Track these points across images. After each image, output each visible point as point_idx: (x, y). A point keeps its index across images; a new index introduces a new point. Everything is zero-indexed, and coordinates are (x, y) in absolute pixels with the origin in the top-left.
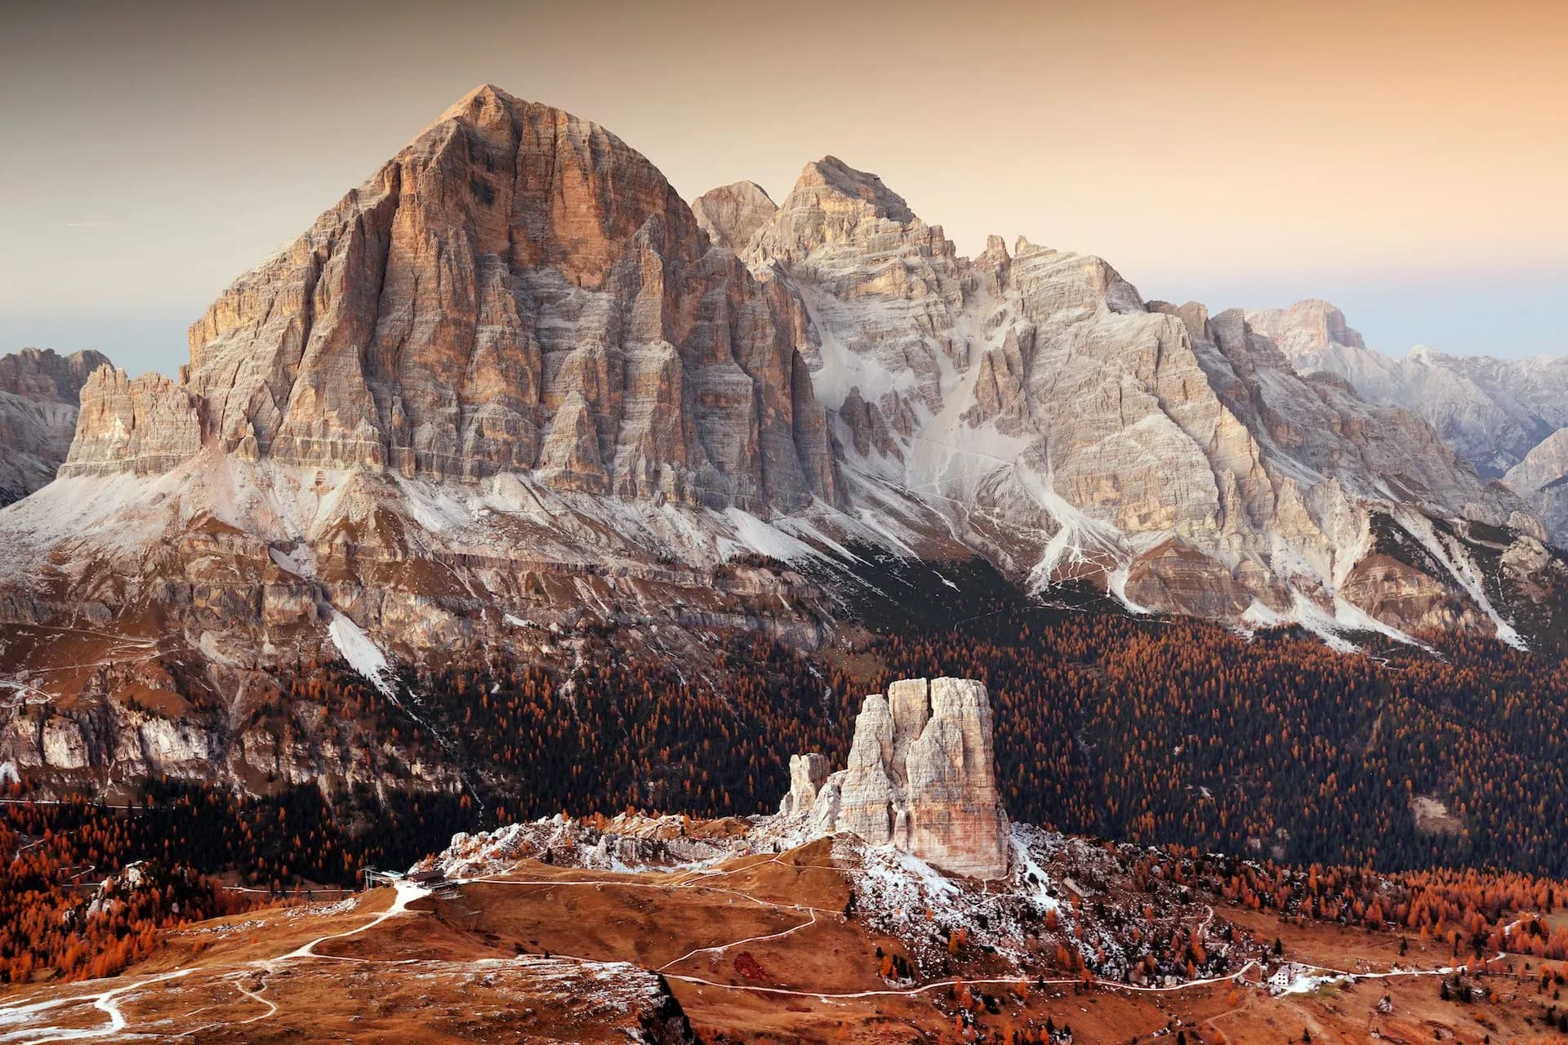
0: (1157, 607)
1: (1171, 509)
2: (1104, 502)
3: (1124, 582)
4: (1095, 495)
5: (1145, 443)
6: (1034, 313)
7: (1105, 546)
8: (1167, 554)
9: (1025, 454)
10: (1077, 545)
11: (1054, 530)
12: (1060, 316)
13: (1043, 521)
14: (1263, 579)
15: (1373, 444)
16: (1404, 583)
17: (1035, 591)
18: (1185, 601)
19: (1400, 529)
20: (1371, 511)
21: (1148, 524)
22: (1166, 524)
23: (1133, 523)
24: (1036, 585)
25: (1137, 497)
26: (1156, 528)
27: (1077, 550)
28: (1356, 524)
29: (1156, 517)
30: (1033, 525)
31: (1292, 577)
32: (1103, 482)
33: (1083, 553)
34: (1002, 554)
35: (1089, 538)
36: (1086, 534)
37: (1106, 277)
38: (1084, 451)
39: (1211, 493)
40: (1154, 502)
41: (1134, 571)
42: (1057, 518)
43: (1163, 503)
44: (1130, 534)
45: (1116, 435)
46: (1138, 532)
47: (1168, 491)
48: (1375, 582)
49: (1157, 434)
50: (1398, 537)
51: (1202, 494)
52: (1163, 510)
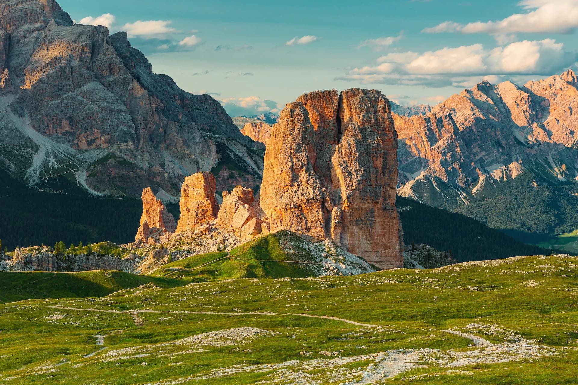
0: (107, 192)
1: (107, 137)
2: (64, 134)
3: (84, 178)
4: (59, 130)
5: (89, 99)
6: (8, 26)
7: (69, 158)
8: (110, 161)
9: (11, 106)
10: (52, 158)
11: (36, 149)
12: (25, 27)
13: (29, 144)
14: (164, 176)
15: (196, 111)
16: (239, 179)
17: (31, 184)
18: (122, 189)
19: (232, 151)
20: (215, 141)
21: (94, 146)
22: (105, 146)
23: (83, 145)
24: (31, 180)
25: (86, 129)
26: (98, 148)
27: (52, 160)
28: (209, 148)
29: (98, 142)
30: (23, 146)
31: (179, 176)
32: (64, 121)
33: (56, 162)
34: (7, 162)
35: (58, 153)
36: (56, 151)
37: (53, 6)
38: (50, 103)
39: (130, 127)
40: (97, 133)
41: (90, 172)
42: (37, 142)
43: (103, 133)
44: (81, 152)
45: (70, 94)
46: (87, 150)
47: (105, 126)
48: (224, 179)
49: (96, 94)
50: (231, 155)
51: (125, 128)
52: (103, 138)
